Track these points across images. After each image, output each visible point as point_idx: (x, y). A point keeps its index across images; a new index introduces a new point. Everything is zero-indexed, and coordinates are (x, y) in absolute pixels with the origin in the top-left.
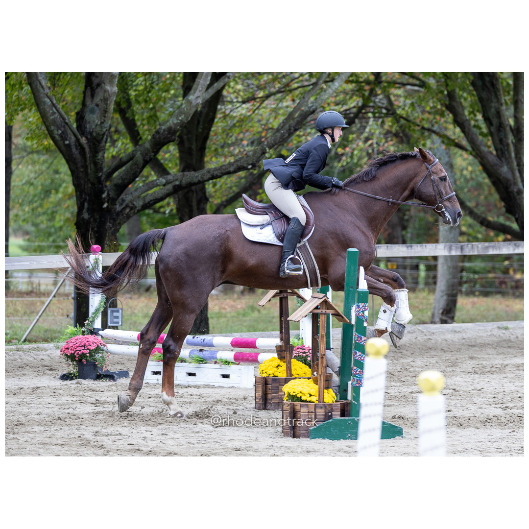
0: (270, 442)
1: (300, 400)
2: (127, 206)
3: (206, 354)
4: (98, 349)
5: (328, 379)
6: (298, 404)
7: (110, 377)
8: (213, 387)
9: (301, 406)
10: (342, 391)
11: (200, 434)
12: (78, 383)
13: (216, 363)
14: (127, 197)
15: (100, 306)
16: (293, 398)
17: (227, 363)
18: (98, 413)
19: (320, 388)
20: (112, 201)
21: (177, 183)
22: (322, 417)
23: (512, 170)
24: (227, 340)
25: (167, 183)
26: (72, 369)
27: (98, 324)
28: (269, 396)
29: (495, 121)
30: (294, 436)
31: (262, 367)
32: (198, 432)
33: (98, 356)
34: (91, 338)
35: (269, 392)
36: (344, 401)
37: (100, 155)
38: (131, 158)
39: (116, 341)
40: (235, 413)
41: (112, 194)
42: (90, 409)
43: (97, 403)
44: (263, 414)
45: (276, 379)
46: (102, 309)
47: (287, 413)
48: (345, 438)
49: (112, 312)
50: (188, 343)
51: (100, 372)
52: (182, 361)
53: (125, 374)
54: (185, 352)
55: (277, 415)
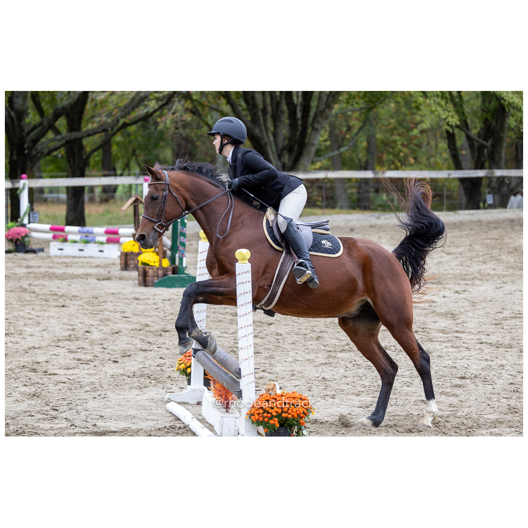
0: (131, 289)
1: (148, 265)
2: (39, 152)
3: (90, 238)
4: (26, 236)
5: (164, 253)
6: (147, 267)
7: (34, 252)
8: (94, 257)
9: (149, 269)
10: (172, 260)
11: (90, 285)
12: (15, 255)
13: (95, 243)
14: (39, 146)
15: (27, 210)
16: (144, 264)
17: (102, 243)
18: (29, 273)
19: (160, 258)
20: (30, 149)
21: (68, 139)
22: (161, 275)
23: (261, 131)
24: (102, 230)
25: (62, 139)
26: (11, 247)
27: (26, 221)
28: (128, 263)
29: (251, 103)
30: (146, 286)
31: (124, 246)
32: (89, 284)
33: (26, 239)
34: (22, 229)
35: (128, 260)
36: (174, 266)
37: (23, 123)
38: (41, 124)
39: (36, 231)
40: (109, 272)
41: (30, 145)
42: (24, 270)
43: (28, 267)
44: (125, 273)
45: (132, 253)
46: (28, 212)
47: (141, 273)
48: (175, 287)
49: (33, 214)
50: (80, 232)
51: (27, 249)
52: (75, 242)
53: (42, 250)
54: (77, 237)
55: (135, 274)
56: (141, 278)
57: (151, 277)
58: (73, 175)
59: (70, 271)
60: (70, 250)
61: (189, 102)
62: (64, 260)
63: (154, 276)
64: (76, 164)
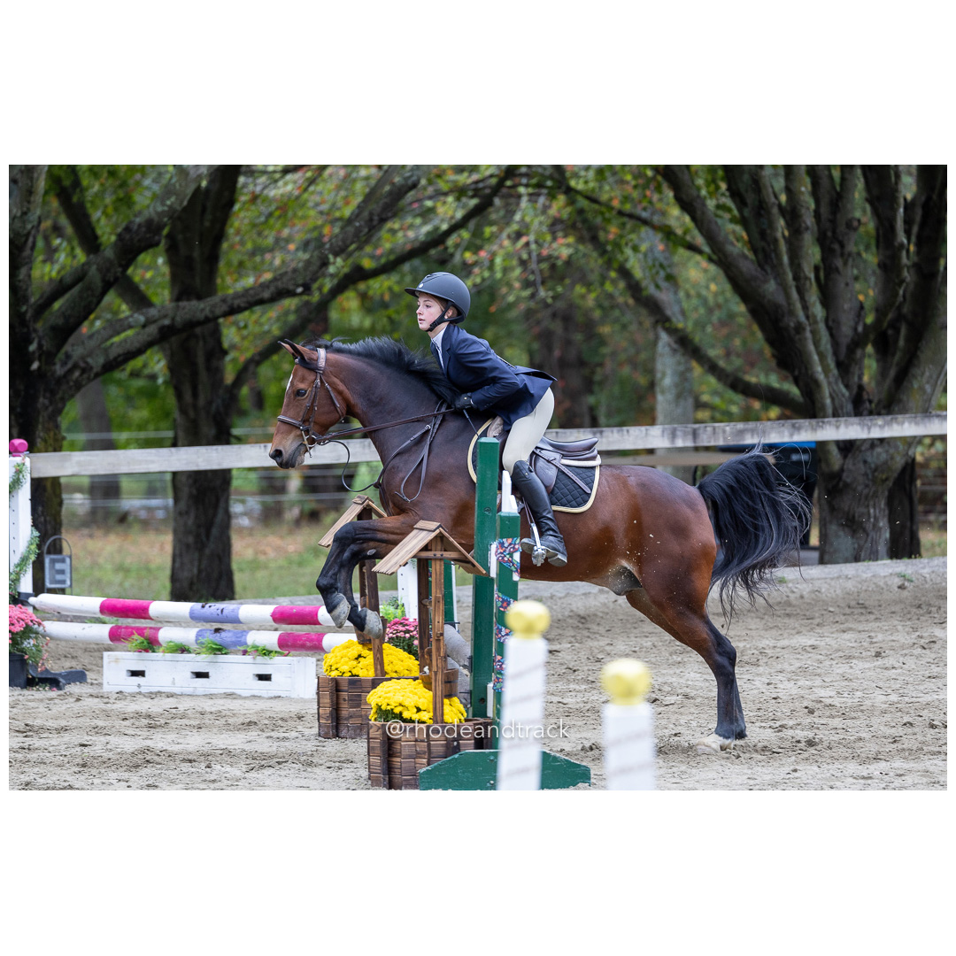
1: (400, 718)
2: (75, 366)
3: (226, 637)
4: (28, 631)
5: (450, 680)
7: (52, 682)
8: (239, 697)
10: (476, 702)
13: (245, 652)
14: (74, 349)
15: (29, 552)
16: (386, 715)
17: (267, 652)
19: (435, 696)
20: (48, 357)
21: (168, 321)
22: (442, 750)
23: (783, 286)
24: (264, 611)
25: (149, 323)
27: (26, 585)
28: (344, 713)
29: (750, 198)
30: (391, 785)
31: (329, 659)
32: (213, 781)
33: (28, 644)
34: (14, 611)
35: (344, 705)
36: (481, 720)
37: (24, 273)
38: (80, 276)
39: (61, 616)
41: (47, 345)
42: (15, 741)
43: (27, 731)
44: (333, 746)
45: (355, 681)
46: (33, 558)
47: (376, 743)
48: (484, 788)
49: (53, 562)
50: (194, 617)
51: (32, 673)
52: (183, 650)
53: (79, 676)
54: (187, 635)
55: (358, 747)
56: (376, 760)
57: (410, 757)
58: (193, 436)
59: (160, 741)
60: (166, 673)
61: (562, 199)
62: (144, 706)
63: (418, 755)
64: (202, 401)
